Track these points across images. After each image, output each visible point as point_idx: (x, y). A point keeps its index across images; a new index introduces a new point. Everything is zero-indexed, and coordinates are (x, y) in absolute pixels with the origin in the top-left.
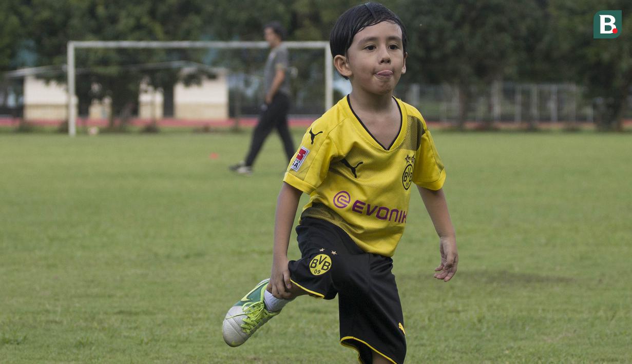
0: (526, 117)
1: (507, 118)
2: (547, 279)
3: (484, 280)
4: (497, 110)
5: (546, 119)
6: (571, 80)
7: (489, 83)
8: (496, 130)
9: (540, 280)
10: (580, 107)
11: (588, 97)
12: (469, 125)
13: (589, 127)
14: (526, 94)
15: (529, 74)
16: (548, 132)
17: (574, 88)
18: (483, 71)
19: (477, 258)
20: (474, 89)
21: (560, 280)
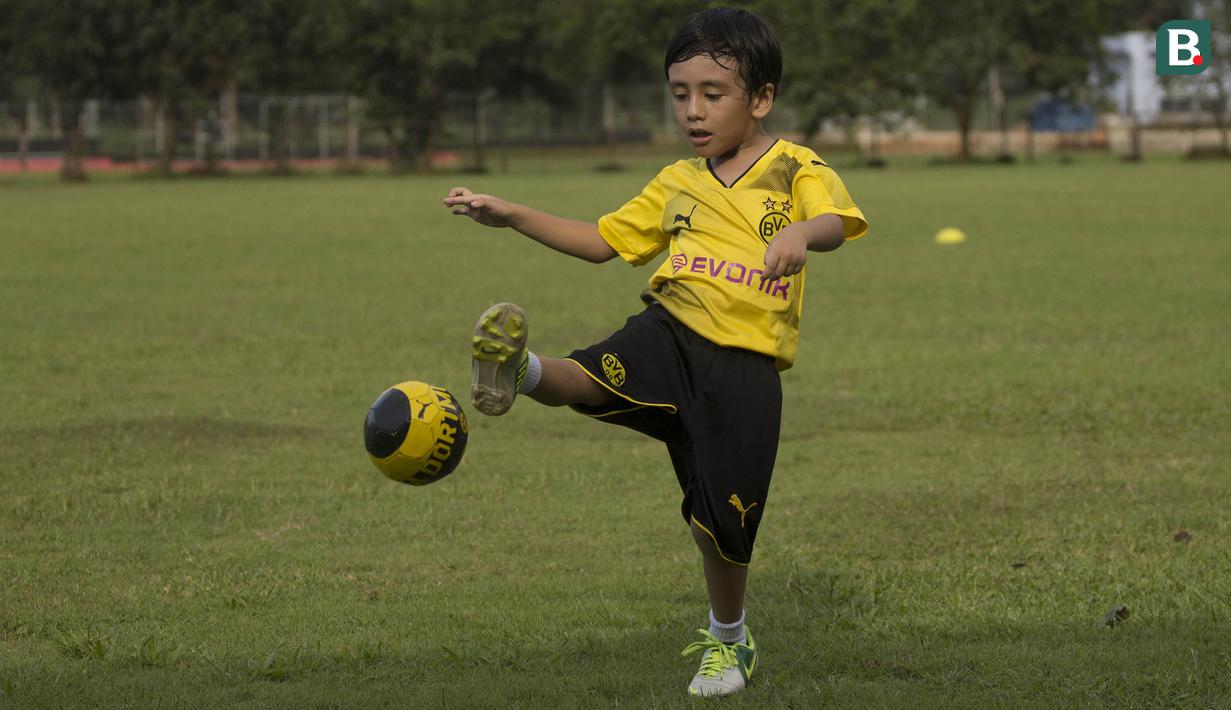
0: (277, 151)
1: (244, 153)
2: (275, 431)
3: (170, 433)
4: (229, 140)
5: (312, 154)
6: (351, 89)
7: (215, 96)
8: (224, 175)
9: (261, 432)
10: (363, 132)
11: (378, 116)
12: (181, 166)
13: (382, 165)
14: (277, 113)
15: (278, 80)
16: (311, 175)
17: (355, 103)
18: (201, 77)
19: (163, 396)
20: (186, 105)
21: (298, 431)
